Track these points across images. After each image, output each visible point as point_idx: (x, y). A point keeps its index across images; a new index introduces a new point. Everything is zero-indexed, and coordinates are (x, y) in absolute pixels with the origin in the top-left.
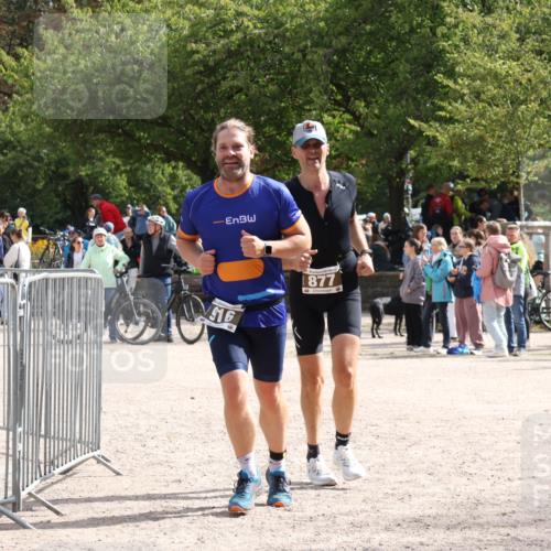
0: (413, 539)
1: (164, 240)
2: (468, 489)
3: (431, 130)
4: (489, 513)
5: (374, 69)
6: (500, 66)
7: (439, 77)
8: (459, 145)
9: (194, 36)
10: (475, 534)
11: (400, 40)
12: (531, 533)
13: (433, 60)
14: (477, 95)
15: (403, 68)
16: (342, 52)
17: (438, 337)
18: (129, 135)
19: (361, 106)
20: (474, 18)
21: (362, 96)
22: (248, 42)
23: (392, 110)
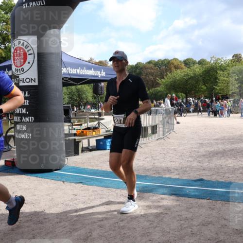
0: (216, 142)
1: (181, 103)
2: (223, 135)
3: (216, 87)
4: (226, 138)
5: (208, 80)
6: (225, 79)
7: (217, 80)
8: (220, 89)
9: (184, 76)
10: (225, 141)
11: (212, 76)
12: (232, 141)
13: (216, 78)
14: (222, 83)
15: (212, 79)
16: (204, 78)
17: (218, 115)
18: (176, 90)
19: (207, 85)
20: (221, 72)
21: (207, 83)
22: (191, 77)
23: (211, 85)
